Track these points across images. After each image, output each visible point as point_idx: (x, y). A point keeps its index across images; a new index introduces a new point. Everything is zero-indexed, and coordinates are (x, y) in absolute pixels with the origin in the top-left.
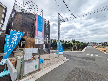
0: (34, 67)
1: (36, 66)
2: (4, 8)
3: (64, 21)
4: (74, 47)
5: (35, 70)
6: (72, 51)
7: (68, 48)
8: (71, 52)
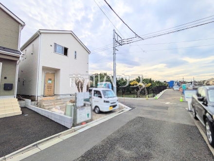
0: (87, 116)
1: (88, 115)
2: (19, 23)
3: (123, 43)
4: (140, 90)
5: (88, 119)
6: (137, 97)
7: (130, 93)
8: (135, 99)
